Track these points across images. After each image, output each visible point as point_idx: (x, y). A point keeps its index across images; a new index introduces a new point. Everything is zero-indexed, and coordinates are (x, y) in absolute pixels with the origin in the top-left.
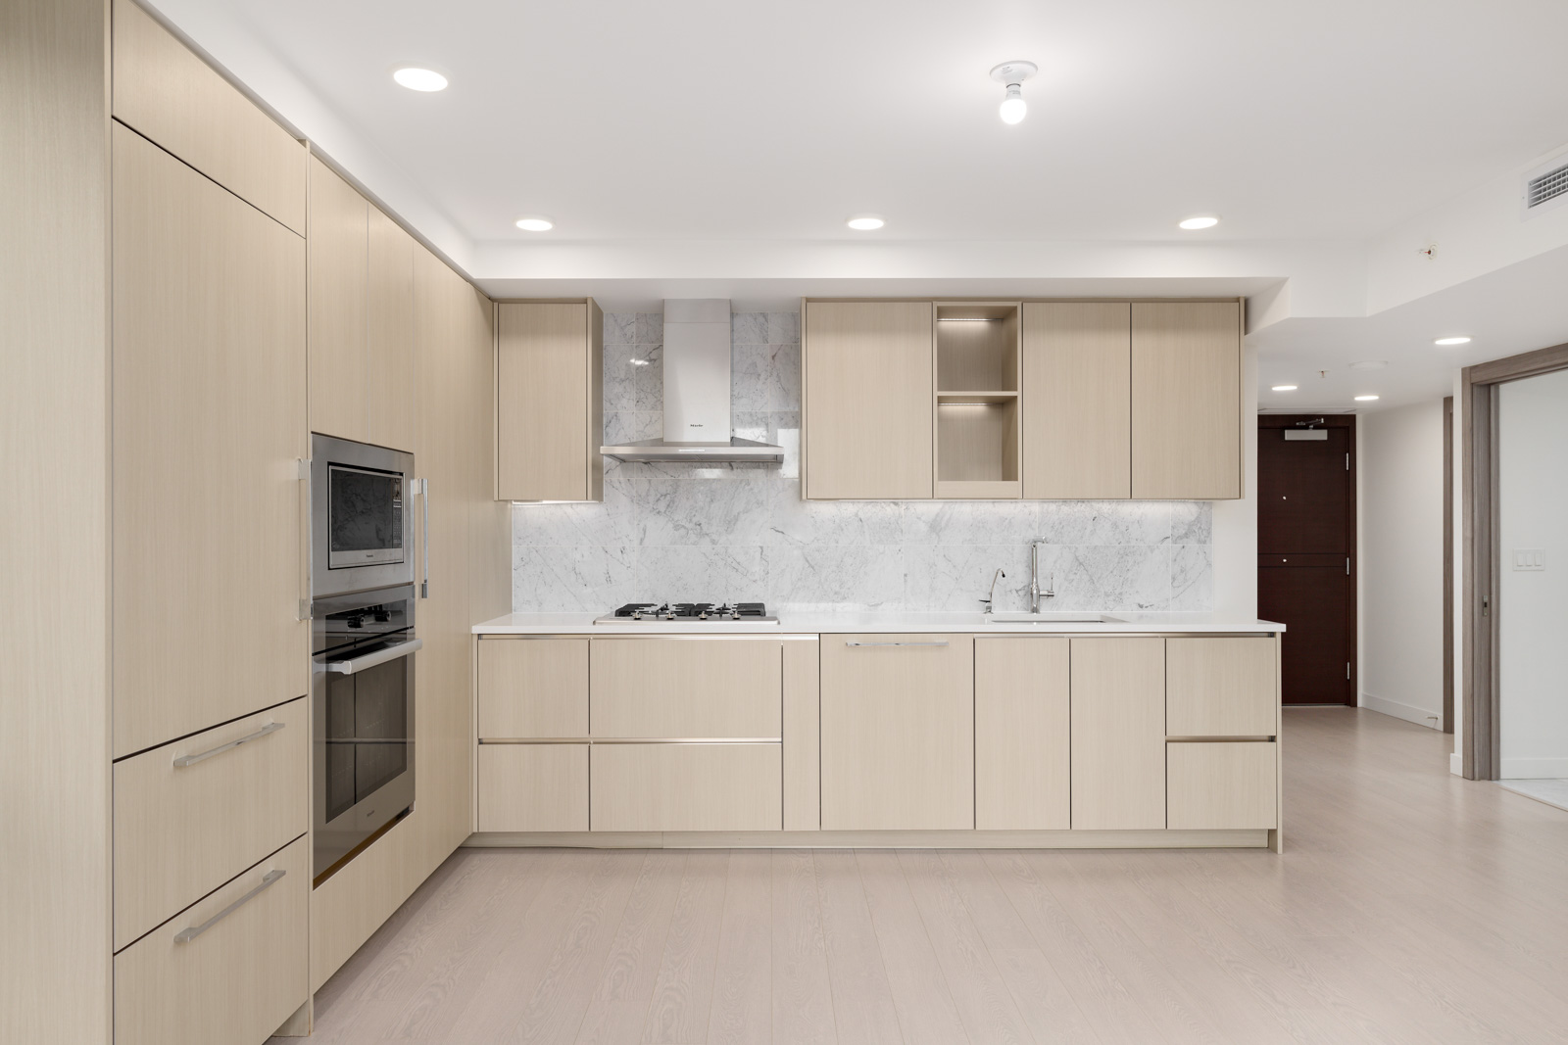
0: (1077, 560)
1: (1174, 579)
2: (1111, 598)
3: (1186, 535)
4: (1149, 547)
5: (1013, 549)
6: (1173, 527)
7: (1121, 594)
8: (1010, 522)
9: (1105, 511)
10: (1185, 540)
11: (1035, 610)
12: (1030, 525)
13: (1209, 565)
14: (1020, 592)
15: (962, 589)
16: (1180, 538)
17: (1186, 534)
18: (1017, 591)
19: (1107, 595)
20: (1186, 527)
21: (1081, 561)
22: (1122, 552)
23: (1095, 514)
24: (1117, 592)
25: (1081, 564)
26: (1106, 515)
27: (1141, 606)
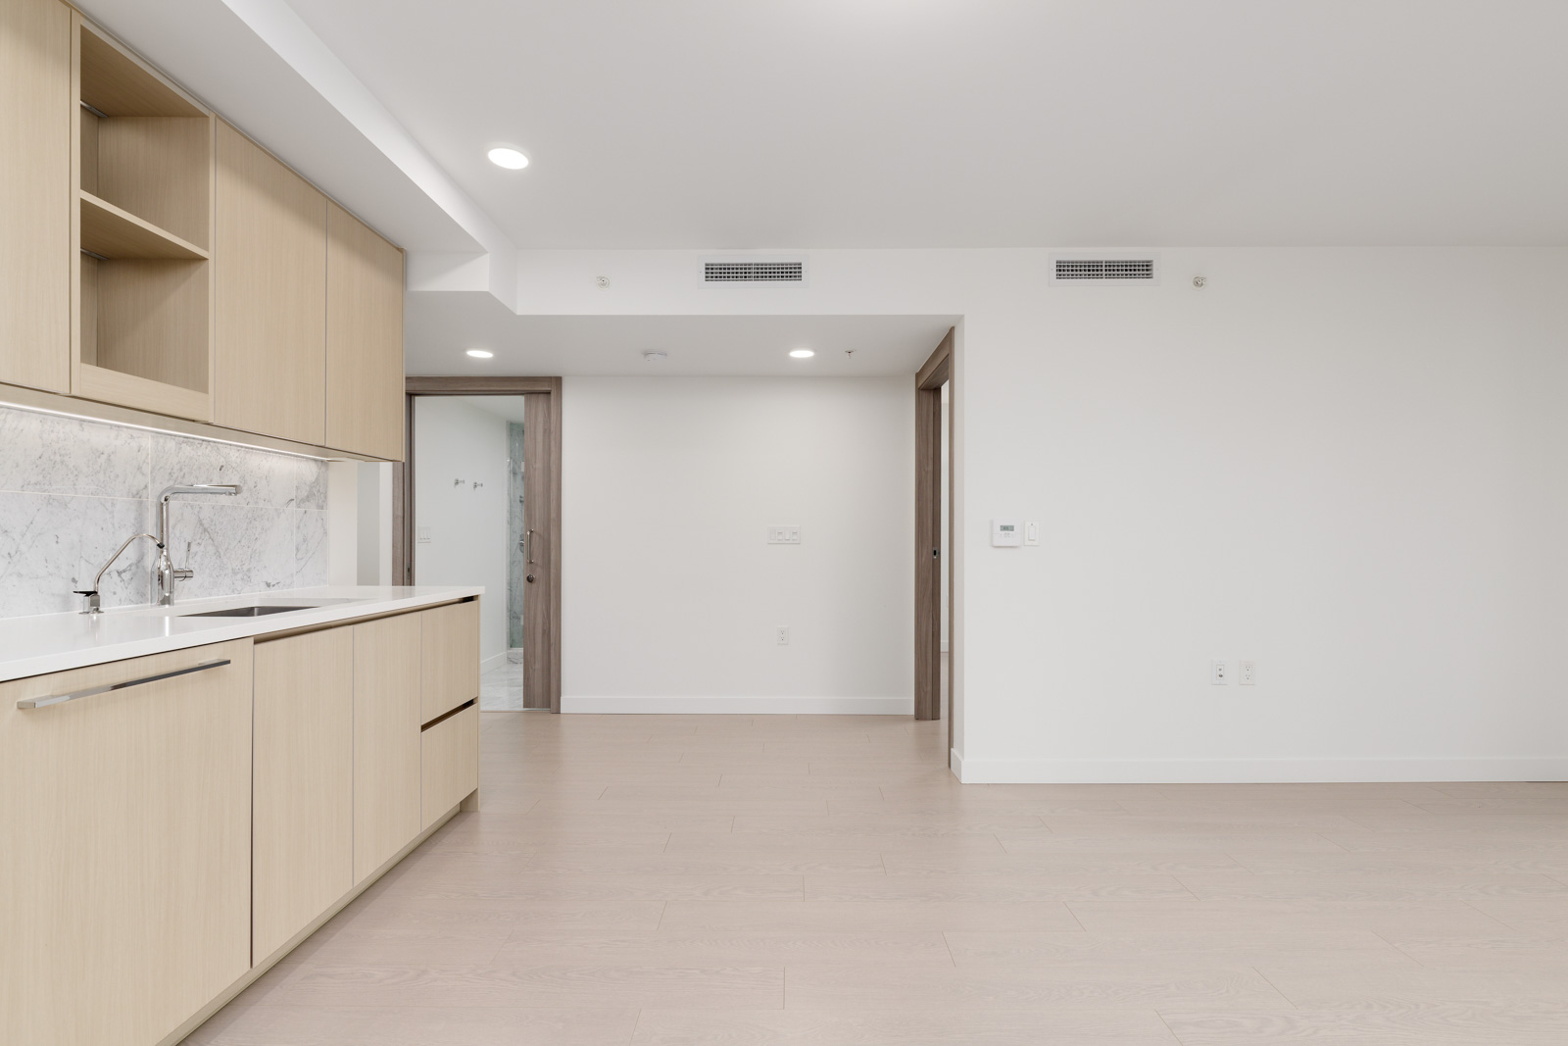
0: (202, 524)
1: (298, 549)
2: (239, 576)
3: (308, 498)
4: (276, 510)
5: (113, 505)
6: (297, 488)
7: (249, 570)
8: (109, 459)
9: (234, 458)
10: (307, 503)
11: (166, 601)
12: (139, 468)
13: (325, 533)
14: (123, 575)
15: (20, 575)
16: (303, 501)
17: (308, 496)
18: (119, 573)
19: (235, 573)
20: (308, 488)
21: (206, 526)
22: (250, 515)
23: (222, 461)
24: (245, 568)
25: (205, 530)
26: (234, 465)
27: (268, 585)
